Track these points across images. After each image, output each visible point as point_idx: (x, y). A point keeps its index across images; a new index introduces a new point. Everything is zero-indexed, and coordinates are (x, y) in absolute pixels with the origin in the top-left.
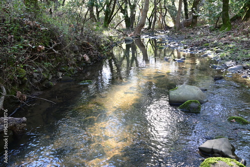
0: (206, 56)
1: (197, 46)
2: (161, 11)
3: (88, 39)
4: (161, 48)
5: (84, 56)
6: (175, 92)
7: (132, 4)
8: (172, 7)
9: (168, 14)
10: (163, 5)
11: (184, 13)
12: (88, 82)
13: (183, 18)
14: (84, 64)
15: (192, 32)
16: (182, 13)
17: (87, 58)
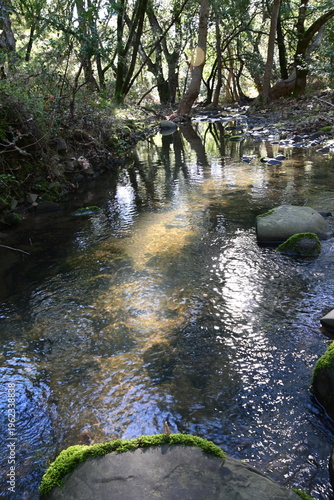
0: (326, 150)
1: (307, 131)
2: (231, 65)
3: (85, 126)
4: (236, 140)
5: (79, 160)
6: (269, 220)
7: (171, 52)
8: (254, 56)
9: (245, 71)
10: (235, 52)
11: (278, 67)
12: (91, 210)
13: (275, 78)
14: (81, 176)
15: (296, 105)
16: (274, 67)
17: (86, 164)
